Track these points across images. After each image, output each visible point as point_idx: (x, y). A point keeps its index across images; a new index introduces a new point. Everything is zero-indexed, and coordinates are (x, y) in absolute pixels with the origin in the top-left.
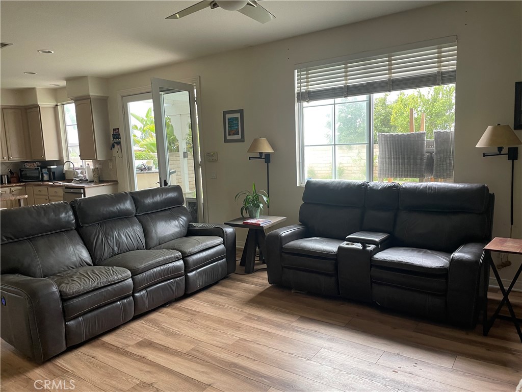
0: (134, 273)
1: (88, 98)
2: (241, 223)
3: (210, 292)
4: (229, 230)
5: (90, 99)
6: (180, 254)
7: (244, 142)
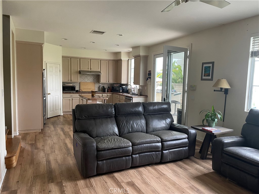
0: (133, 145)
1: (139, 56)
2: (201, 128)
3: (175, 164)
4: (193, 131)
5: (140, 56)
6: (160, 139)
7: (213, 80)
